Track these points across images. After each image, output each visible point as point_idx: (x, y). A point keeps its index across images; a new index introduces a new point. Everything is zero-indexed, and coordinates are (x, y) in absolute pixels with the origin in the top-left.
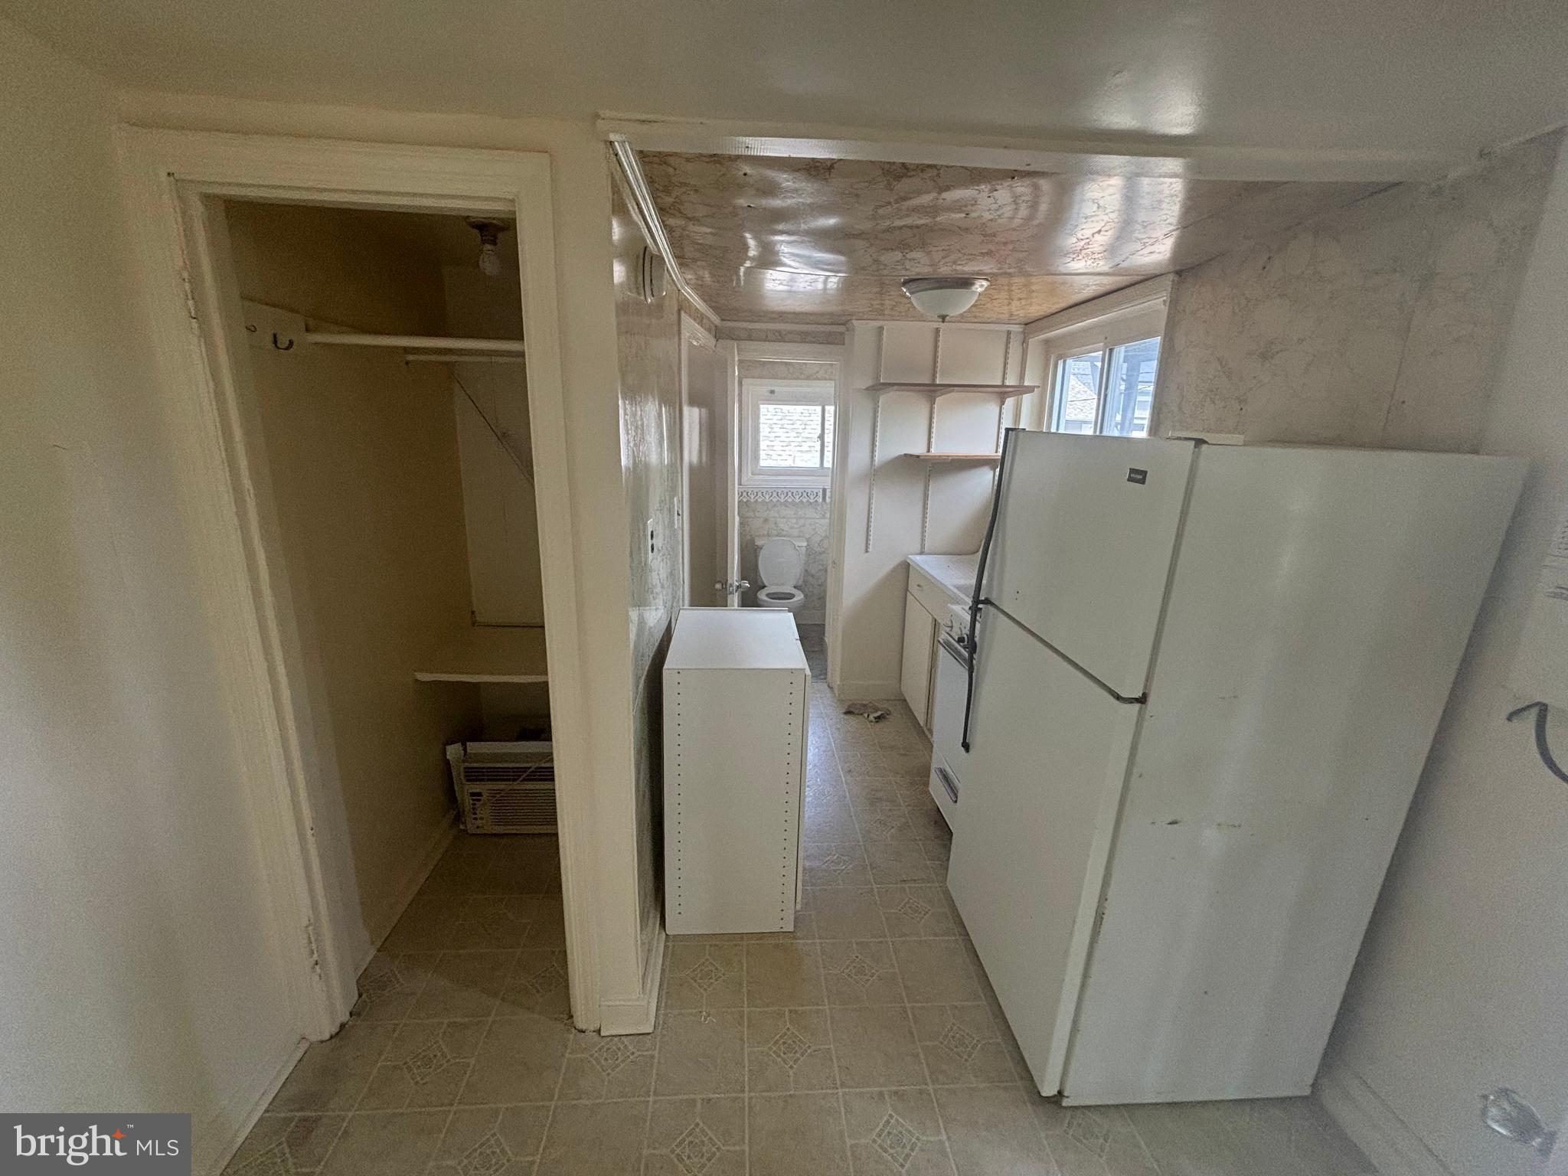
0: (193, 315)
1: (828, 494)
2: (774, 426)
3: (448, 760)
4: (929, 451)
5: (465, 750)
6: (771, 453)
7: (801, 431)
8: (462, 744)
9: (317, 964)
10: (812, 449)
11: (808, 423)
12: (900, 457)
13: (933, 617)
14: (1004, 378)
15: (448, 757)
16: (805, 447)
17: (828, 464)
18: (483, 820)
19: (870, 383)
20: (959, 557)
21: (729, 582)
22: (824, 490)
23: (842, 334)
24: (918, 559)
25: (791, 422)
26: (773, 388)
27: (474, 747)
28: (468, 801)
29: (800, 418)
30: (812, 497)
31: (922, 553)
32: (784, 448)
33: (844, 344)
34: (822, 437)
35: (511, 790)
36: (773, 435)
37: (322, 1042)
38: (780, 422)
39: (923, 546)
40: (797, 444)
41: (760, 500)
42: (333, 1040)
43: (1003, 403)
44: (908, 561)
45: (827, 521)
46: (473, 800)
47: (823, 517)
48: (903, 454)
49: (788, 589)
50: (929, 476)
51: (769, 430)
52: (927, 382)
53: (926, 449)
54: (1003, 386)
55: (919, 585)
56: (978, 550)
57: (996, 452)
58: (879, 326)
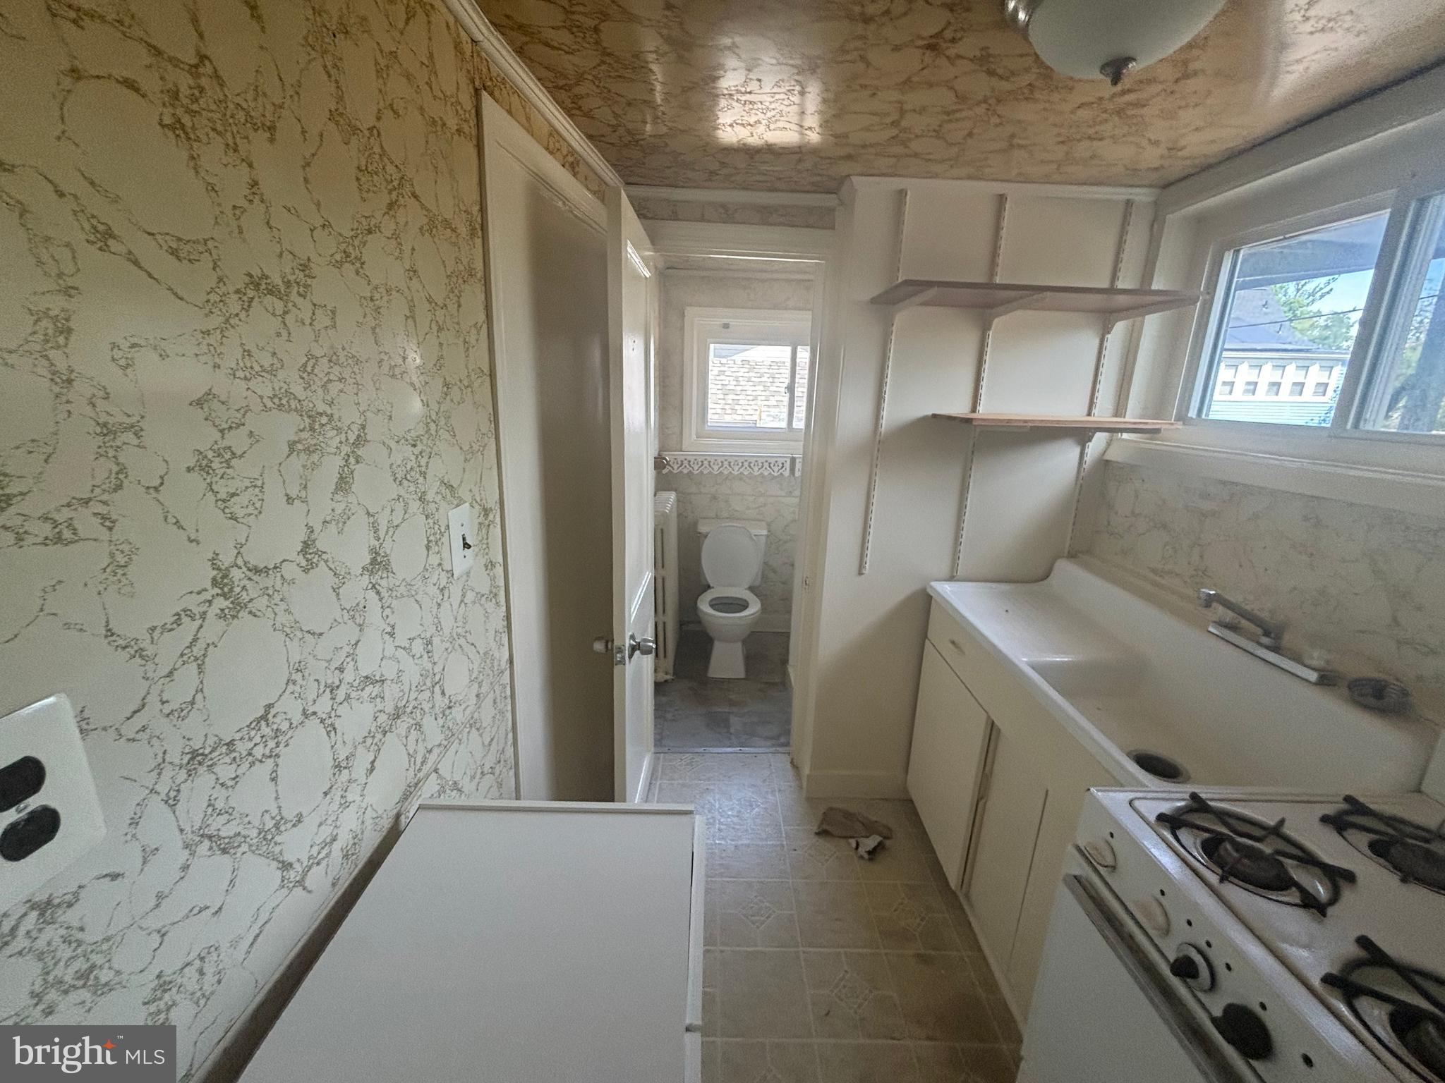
1: (798, 466)
2: (741, 379)
4: (974, 410)
6: (737, 407)
7: (769, 384)
10: (780, 403)
11: (777, 376)
12: (924, 419)
13: (989, 717)
14: (1114, 277)
16: (773, 402)
17: (799, 424)
19: (876, 291)
21: (616, 643)
22: (793, 460)
23: (831, 210)
24: (946, 590)
25: (759, 375)
26: (726, 321)
29: (767, 371)
30: (776, 469)
31: (952, 578)
32: (751, 403)
33: (833, 228)
34: (791, 389)
36: (739, 388)
38: (746, 375)
39: (954, 565)
40: (763, 398)
41: (705, 472)
43: (1106, 330)
44: (929, 591)
45: (797, 500)
47: (790, 494)
48: (930, 413)
49: (742, 593)
50: (973, 452)
51: (735, 383)
52: (981, 279)
53: (967, 407)
54: (1112, 291)
55: (953, 643)
56: (1046, 576)
57: (1089, 414)
58: (901, 187)
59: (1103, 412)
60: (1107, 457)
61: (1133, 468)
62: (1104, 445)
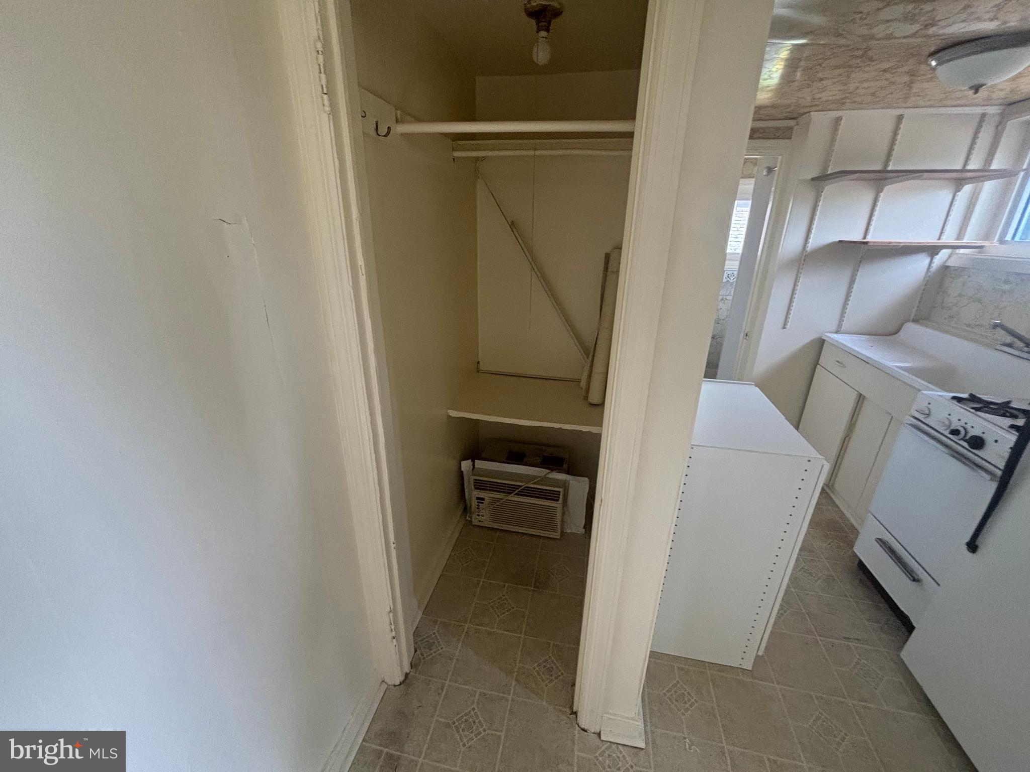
0: (325, 92)
3: (462, 472)
4: (864, 237)
5: (473, 465)
8: (472, 461)
9: (394, 638)
12: (834, 244)
13: (858, 392)
14: (966, 163)
15: (462, 469)
18: (483, 517)
19: (815, 174)
20: (873, 337)
23: (790, 129)
24: (834, 336)
27: (479, 464)
28: (474, 503)
31: (837, 332)
33: (790, 138)
35: (506, 500)
37: (395, 686)
39: (840, 325)
42: (402, 686)
43: (958, 190)
44: (824, 338)
46: (478, 502)
48: (837, 239)
50: (861, 261)
52: (878, 169)
53: (862, 236)
54: (964, 171)
55: (838, 362)
56: (896, 332)
57: (939, 239)
58: (837, 115)
59: (949, 238)
60: (949, 264)
61: (963, 269)
62: (946, 257)
